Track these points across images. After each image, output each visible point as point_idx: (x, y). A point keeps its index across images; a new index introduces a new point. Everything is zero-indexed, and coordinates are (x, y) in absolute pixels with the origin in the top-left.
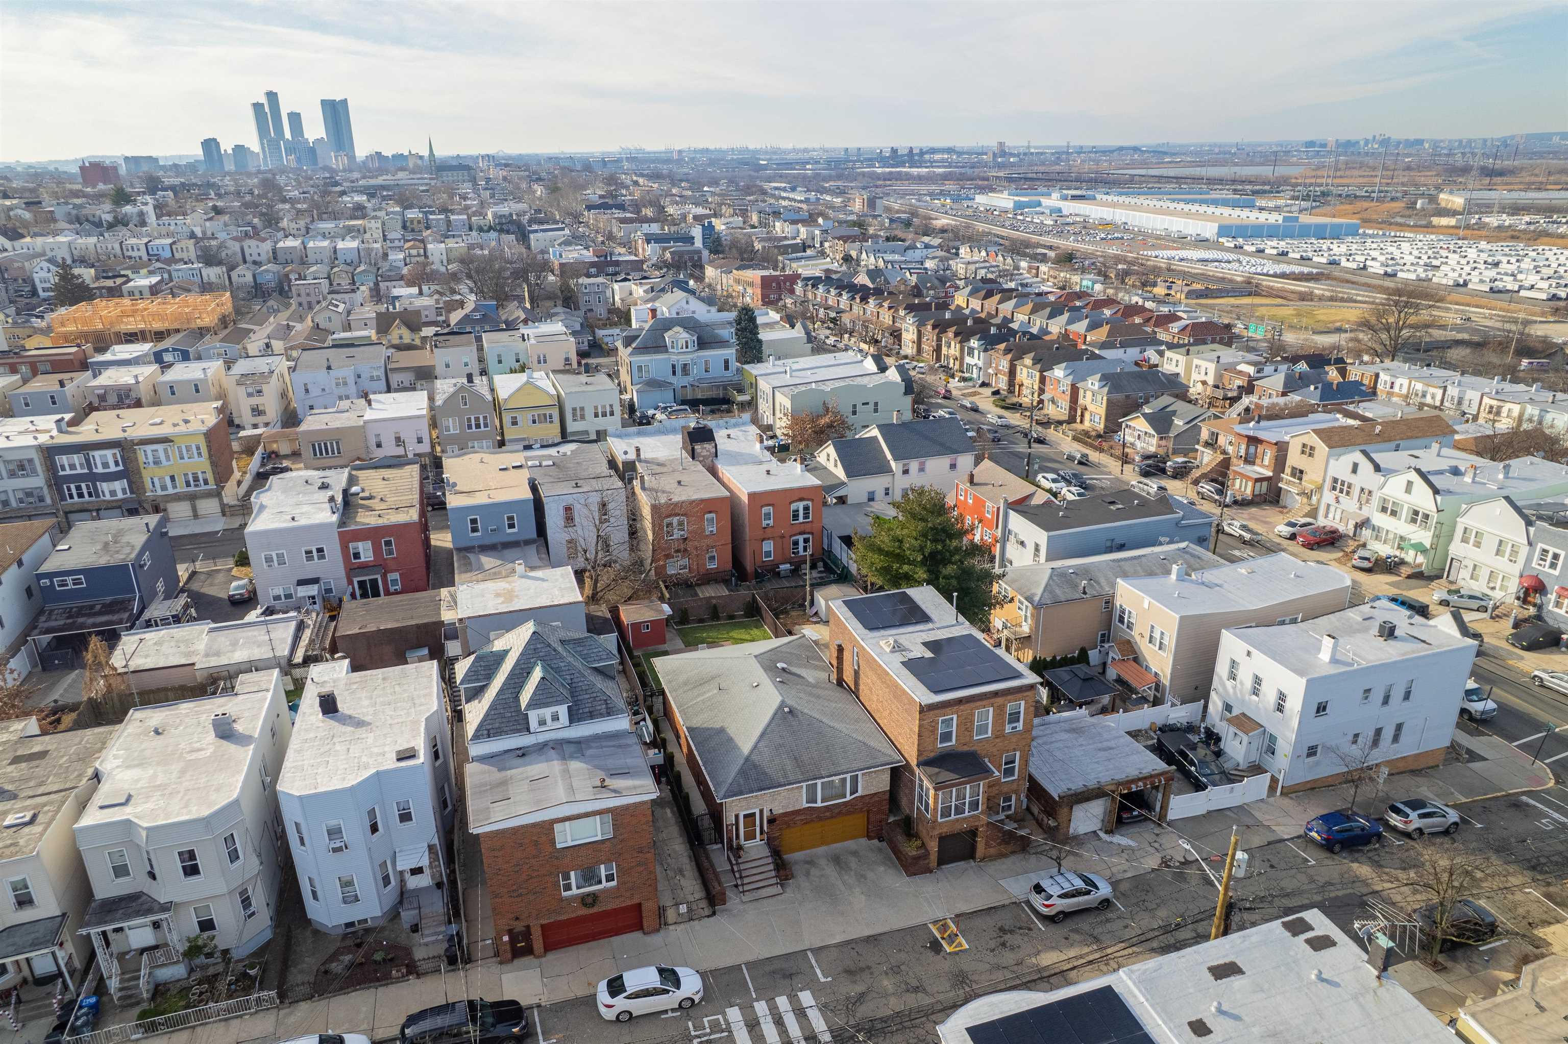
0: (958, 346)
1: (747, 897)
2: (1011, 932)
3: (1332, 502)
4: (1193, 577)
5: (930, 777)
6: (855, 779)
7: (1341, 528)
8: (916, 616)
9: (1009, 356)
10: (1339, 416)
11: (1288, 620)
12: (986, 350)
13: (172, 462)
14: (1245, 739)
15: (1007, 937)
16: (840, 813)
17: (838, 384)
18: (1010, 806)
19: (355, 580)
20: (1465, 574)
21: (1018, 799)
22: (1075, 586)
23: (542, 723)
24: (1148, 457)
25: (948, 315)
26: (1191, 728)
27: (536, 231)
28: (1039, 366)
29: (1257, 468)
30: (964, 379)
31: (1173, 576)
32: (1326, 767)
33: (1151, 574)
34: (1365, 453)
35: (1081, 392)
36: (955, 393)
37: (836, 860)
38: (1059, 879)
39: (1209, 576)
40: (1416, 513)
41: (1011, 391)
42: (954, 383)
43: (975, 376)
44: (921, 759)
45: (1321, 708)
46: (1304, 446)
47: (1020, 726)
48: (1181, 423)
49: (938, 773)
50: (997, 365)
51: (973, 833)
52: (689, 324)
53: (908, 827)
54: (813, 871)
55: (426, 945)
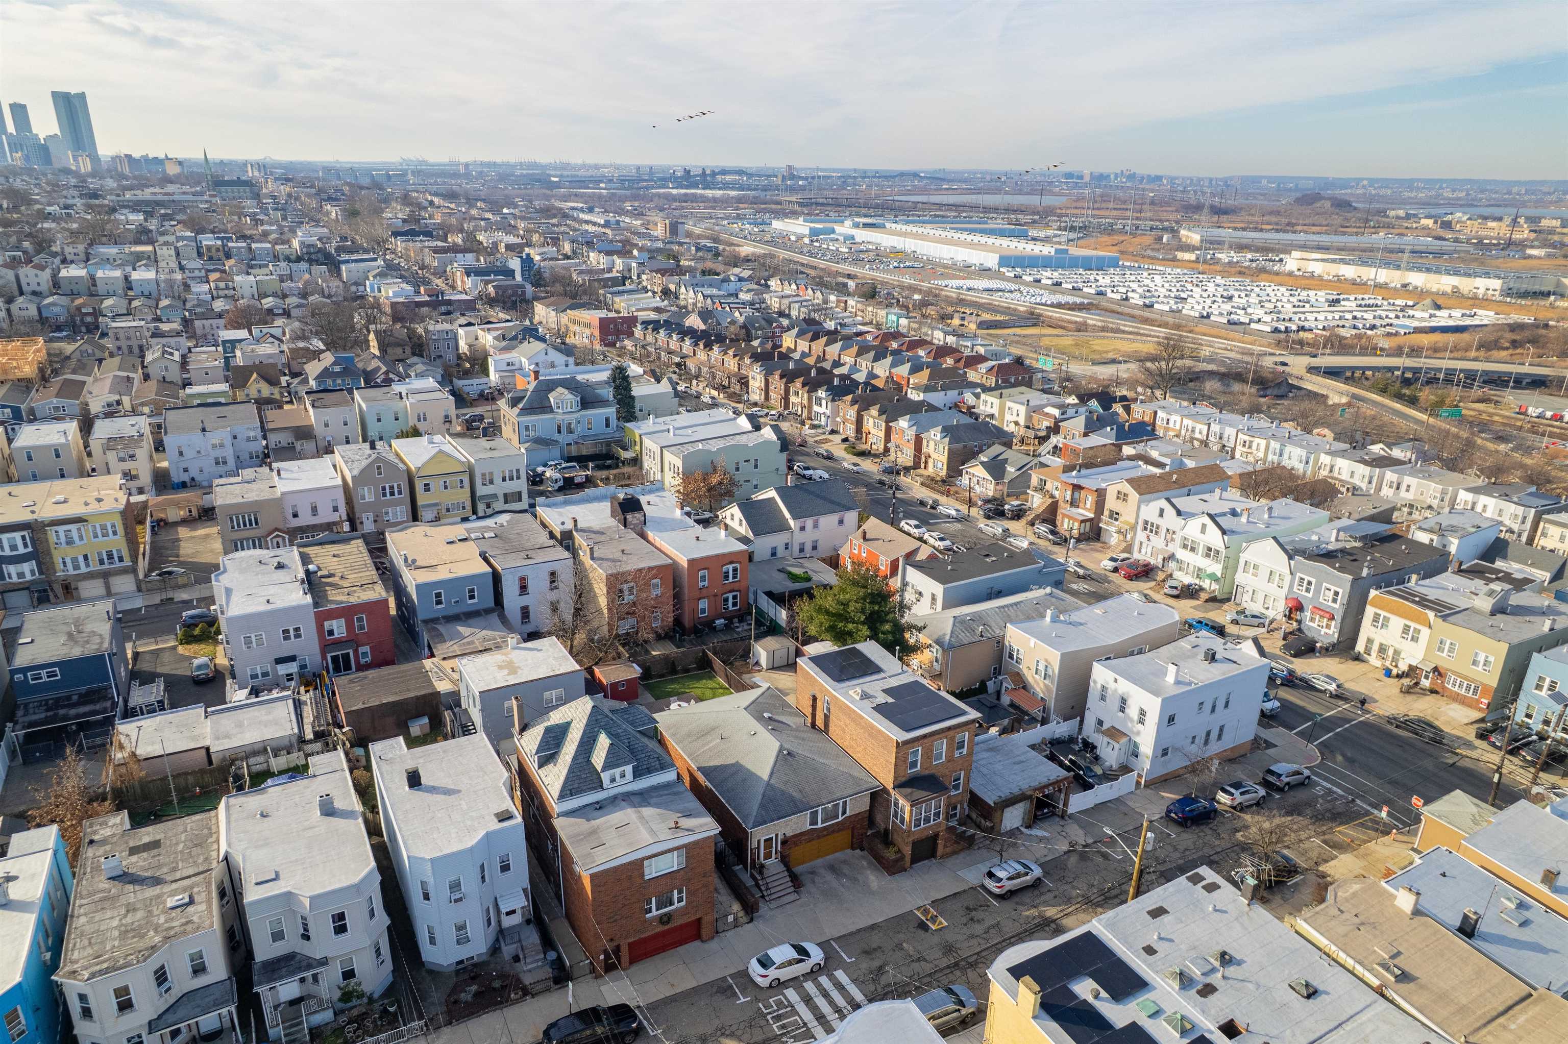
0: (806, 395)
1: (773, 905)
2: (975, 909)
3: (1144, 540)
4: (1062, 618)
5: (905, 797)
6: (845, 803)
7: (1152, 562)
8: (868, 668)
9: (856, 407)
10: (1141, 463)
11: (1136, 650)
12: (833, 400)
13: (85, 541)
14: (1117, 746)
15: (973, 913)
16: (833, 832)
17: (721, 444)
18: (955, 814)
19: (329, 656)
20: (1247, 597)
21: (962, 808)
22: (973, 631)
23: (613, 780)
24: (987, 501)
25: (791, 365)
26: (1072, 740)
27: (347, 262)
28: (884, 417)
29: (1080, 511)
30: (813, 427)
31: (1048, 619)
32: (1176, 763)
33: (1029, 618)
34: (1168, 500)
35: (925, 442)
36: (810, 440)
37: (832, 868)
38: (1004, 865)
39: (1075, 617)
40: (1210, 549)
41: (859, 438)
42: (806, 430)
43: (823, 423)
44: (898, 782)
45: (1171, 719)
46: (1119, 492)
47: (965, 751)
48: (1013, 470)
49: (911, 793)
50: (844, 415)
51: (936, 837)
52: (571, 385)
53: (886, 838)
54: (817, 879)
55: (530, 971)
